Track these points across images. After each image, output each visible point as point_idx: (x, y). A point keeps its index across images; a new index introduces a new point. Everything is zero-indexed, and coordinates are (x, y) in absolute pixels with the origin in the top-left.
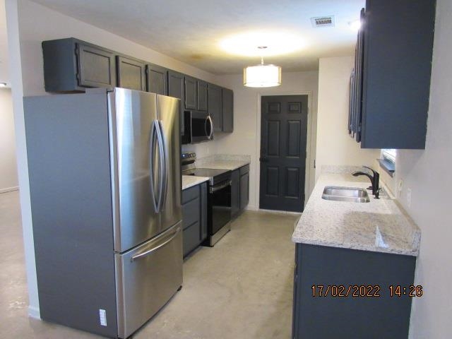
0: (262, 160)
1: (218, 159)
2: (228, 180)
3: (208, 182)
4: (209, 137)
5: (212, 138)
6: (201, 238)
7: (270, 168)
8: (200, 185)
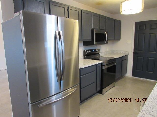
0: (135, 53)
1: (113, 53)
2: (114, 62)
3: (101, 64)
4: (105, 42)
5: (107, 43)
6: (96, 90)
7: (139, 57)
8: (96, 65)
